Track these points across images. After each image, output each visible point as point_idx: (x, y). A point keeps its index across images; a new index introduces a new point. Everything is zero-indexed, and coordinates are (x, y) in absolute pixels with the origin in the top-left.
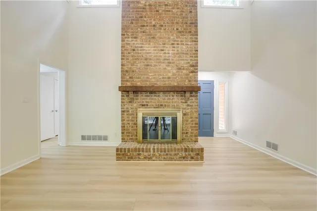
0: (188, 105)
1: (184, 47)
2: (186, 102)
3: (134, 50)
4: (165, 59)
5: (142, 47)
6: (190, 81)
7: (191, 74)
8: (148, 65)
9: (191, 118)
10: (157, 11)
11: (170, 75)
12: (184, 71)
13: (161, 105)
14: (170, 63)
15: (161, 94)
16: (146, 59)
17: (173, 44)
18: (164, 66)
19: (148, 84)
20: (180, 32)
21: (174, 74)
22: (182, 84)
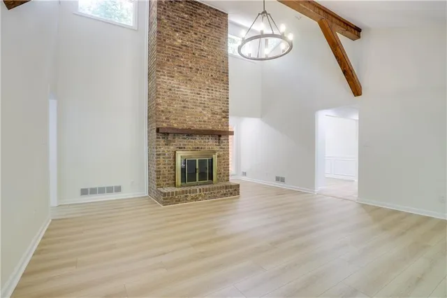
0: (221, 148)
1: (218, 93)
2: (219, 145)
3: (170, 90)
4: (201, 103)
5: (178, 88)
6: (222, 126)
7: (223, 120)
8: (184, 107)
9: (224, 159)
10: (193, 54)
11: (206, 118)
12: (218, 116)
13: (198, 148)
14: (205, 107)
15: (198, 137)
16: (183, 101)
17: (208, 89)
18: (200, 109)
19: (185, 126)
20: (214, 79)
21: (209, 119)
22: (216, 128)
